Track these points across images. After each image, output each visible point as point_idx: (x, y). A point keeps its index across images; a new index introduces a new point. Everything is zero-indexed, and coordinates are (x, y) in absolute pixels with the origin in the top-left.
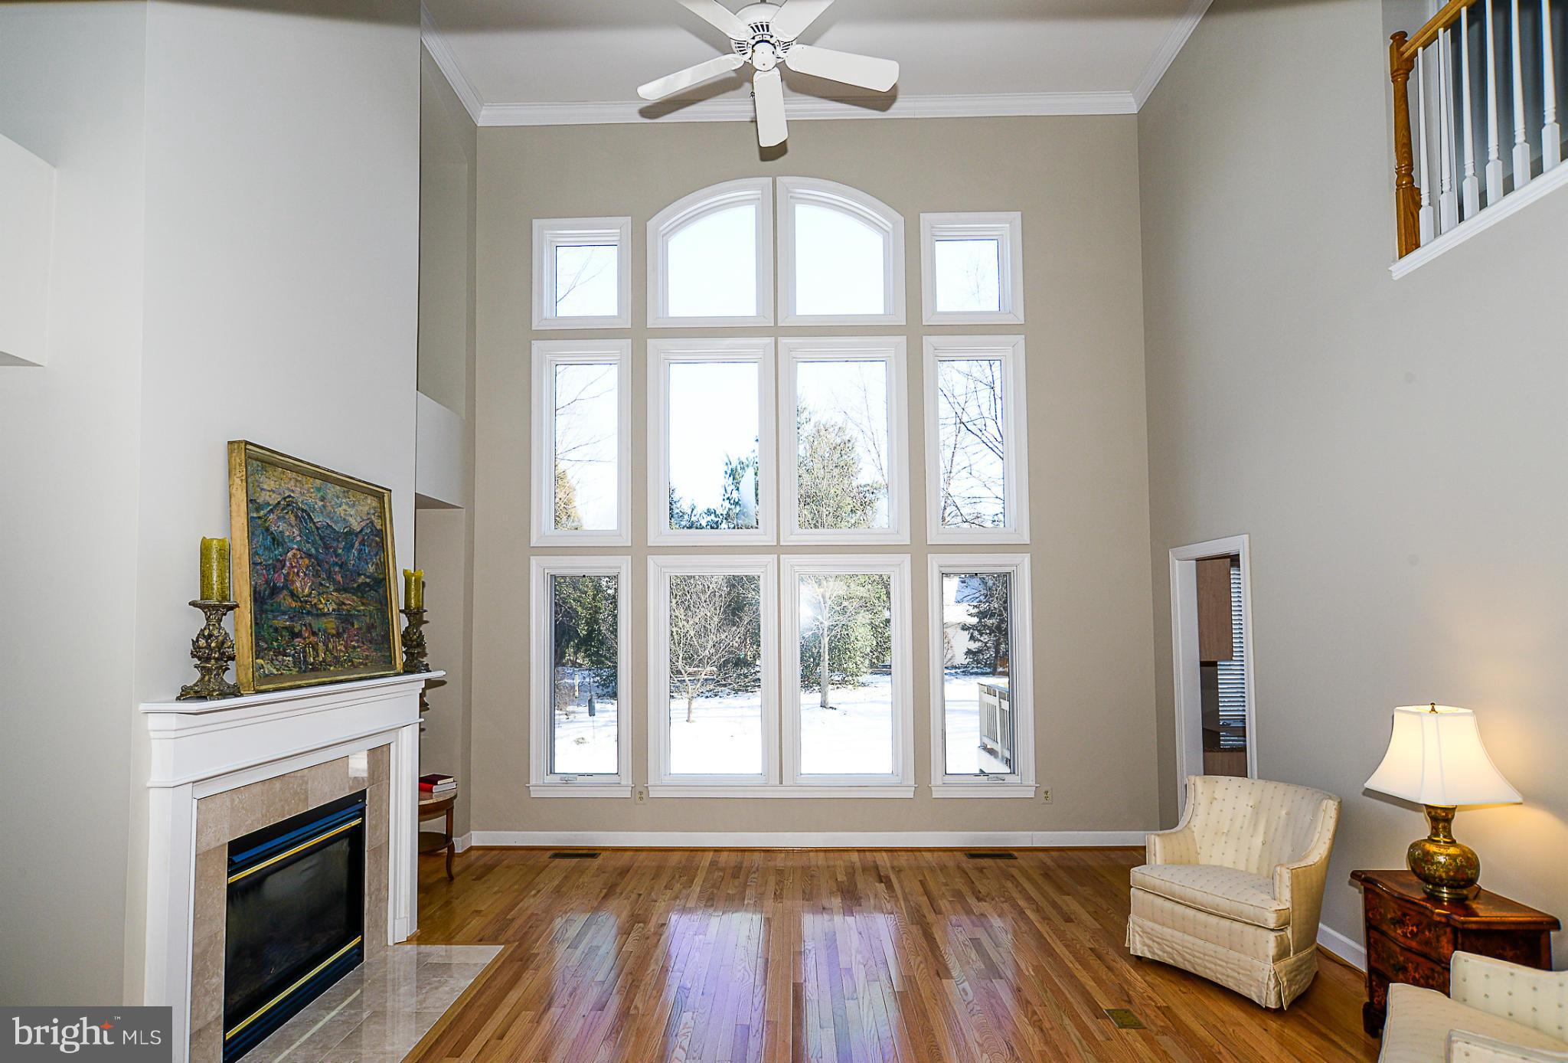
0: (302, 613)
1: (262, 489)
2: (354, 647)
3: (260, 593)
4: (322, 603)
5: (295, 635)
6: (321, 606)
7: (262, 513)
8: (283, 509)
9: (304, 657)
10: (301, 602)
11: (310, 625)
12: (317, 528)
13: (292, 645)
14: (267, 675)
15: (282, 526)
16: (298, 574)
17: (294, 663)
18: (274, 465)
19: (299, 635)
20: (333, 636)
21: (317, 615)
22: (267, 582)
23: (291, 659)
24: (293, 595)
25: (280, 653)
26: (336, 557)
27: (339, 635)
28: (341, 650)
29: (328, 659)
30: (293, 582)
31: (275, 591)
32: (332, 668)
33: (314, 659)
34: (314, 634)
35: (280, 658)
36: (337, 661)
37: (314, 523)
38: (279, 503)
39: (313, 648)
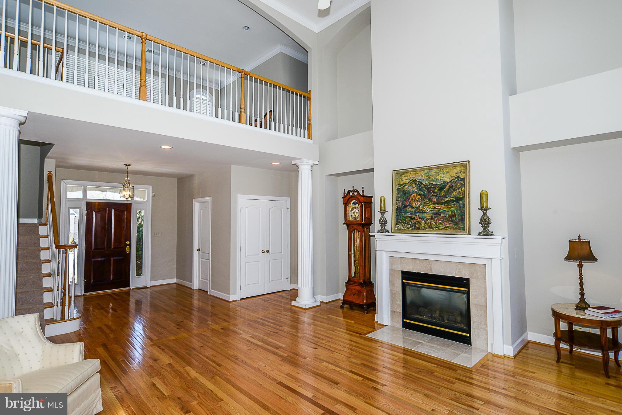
0: (416, 212)
1: (402, 180)
2: (441, 223)
3: (399, 208)
4: (425, 209)
5: (412, 219)
6: (424, 210)
7: (402, 186)
8: (410, 183)
9: (415, 225)
10: (415, 209)
11: (418, 215)
12: (425, 186)
13: (411, 222)
14: (400, 229)
15: (410, 188)
16: (415, 201)
17: (411, 227)
18: (407, 173)
19: (414, 218)
20: (429, 219)
21: (422, 213)
22: (402, 205)
23: (409, 225)
24: (412, 207)
25: (406, 224)
26: (434, 193)
27: (432, 218)
28: (432, 224)
29: (425, 226)
30: (412, 204)
31: (405, 206)
32: (427, 229)
33: (419, 226)
34: (420, 218)
35: (406, 225)
36: (430, 227)
37: (423, 184)
38: (409, 182)
39: (419, 223)
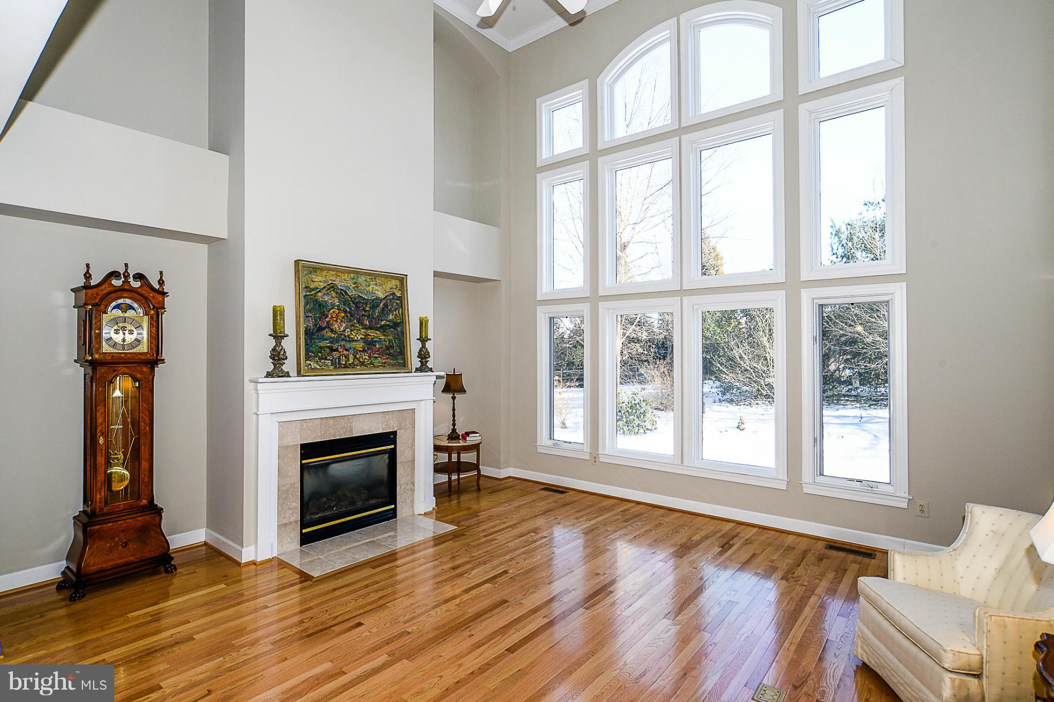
0: (339, 339)
1: (313, 281)
2: (376, 357)
3: (310, 330)
4: (353, 335)
5: (332, 350)
6: (352, 336)
7: (313, 292)
8: (327, 290)
9: (339, 361)
10: (338, 334)
11: (344, 346)
12: (351, 298)
13: (331, 355)
14: (313, 369)
15: (326, 298)
16: (336, 321)
17: (332, 364)
18: (322, 269)
19: (337, 350)
20: (360, 351)
21: (350, 341)
22: (315, 325)
23: (330, 362)
24: (332, 331)
25: (322, 359)
26: (365, 312)
27: (364, 351)
28: (365, 359)
29: (356, 363)
30: (332, 325)
31: (321, 329)
32: (358, 367)
33: (345, 362)
34: (346, 350)
35: (323, 361)
36: (362, 364)
37: (349, 296)
38: (325, 287)
39: (345, 357)
